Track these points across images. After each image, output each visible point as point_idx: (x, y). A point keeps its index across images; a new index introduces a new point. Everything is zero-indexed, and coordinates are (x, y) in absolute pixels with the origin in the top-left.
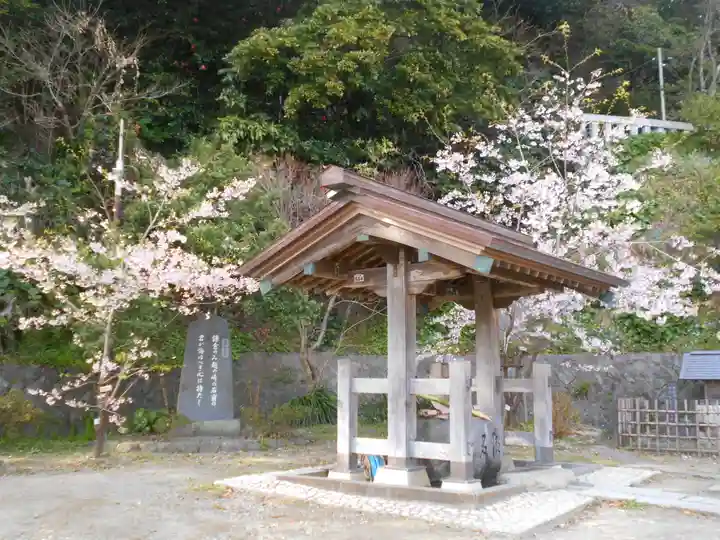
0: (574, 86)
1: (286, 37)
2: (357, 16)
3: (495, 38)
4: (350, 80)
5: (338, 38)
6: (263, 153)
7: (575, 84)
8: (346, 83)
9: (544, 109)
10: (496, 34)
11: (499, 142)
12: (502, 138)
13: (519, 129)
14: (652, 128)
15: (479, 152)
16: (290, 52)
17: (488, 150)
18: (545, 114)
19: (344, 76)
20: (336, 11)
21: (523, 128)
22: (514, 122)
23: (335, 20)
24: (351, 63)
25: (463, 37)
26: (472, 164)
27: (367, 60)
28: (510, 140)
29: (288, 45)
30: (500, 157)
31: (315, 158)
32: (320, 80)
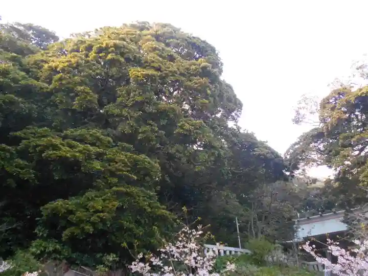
0: (191, 233)
1: (69, 205)
2: (103, 198)
3: (164, 211)
4: (96, 226)
5: (93, 207)
6: (52, 259)
7: (192, 232)
8: (94, 228)
9: (179, 243)
10: (164, 209)
11: (162, 257)
12: (163, 255)
13: (170, 251)
14: (235, 252)
15: (152, 262)
16: (71, 212)
17: (156, 261)
18: (180, 246)
19: (93, 224)
20: (93, 195)
21: (172, 251)
22: (168, 248)
23: (93, 199)
24: (97, 218)
25: (149, 210)
26: (149, 268)
27: (104, 217)
28: (166, 257)
29: (70, 209)
30: (162, 265)
31: (78, 262)
32: (82, 225)
